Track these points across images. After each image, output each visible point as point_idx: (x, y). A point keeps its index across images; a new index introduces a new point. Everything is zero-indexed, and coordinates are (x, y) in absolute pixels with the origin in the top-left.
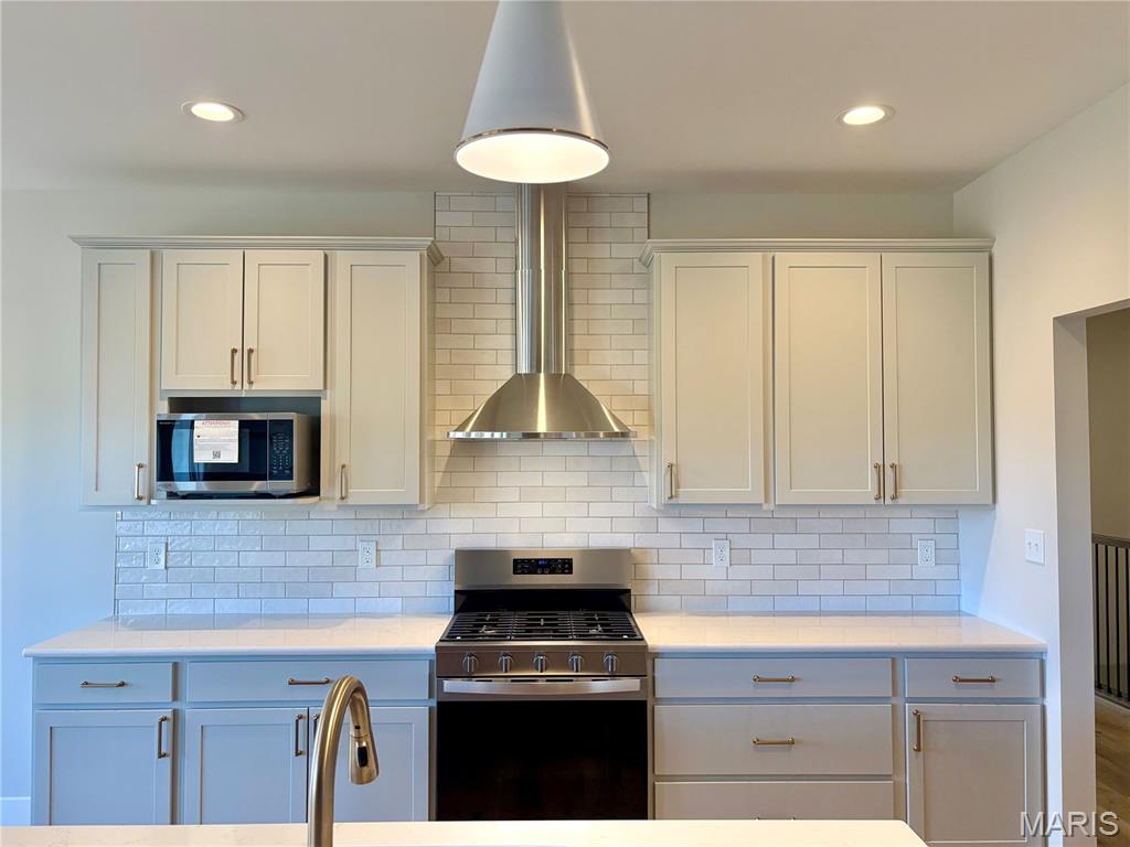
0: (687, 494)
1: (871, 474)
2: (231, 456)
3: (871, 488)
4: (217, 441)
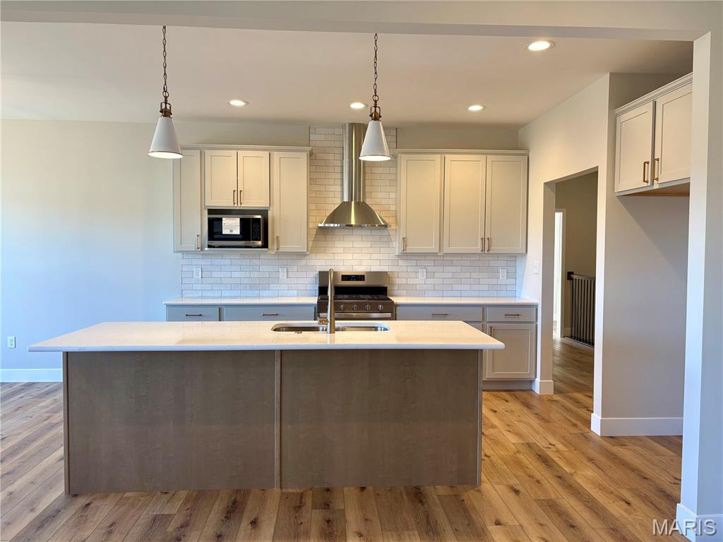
0: (410, 249)
1: (479, 242)
2: (237, 231)
3: (479, 247)
4: (231, 226)
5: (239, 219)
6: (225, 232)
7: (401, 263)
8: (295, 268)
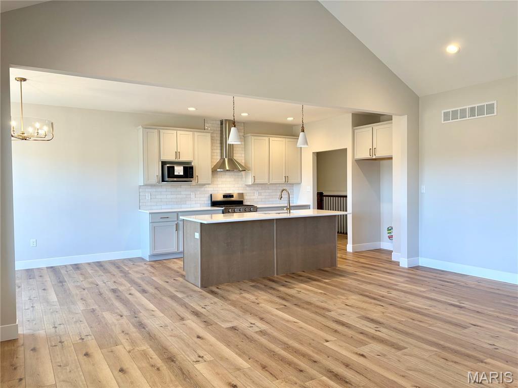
0: (257, 181)
1: (284, 178)
2: (182, 173)
4: (179, 170)
5: (182, 167)
6: (176, 173)
7: (247, 188)
8: (199, 192)
